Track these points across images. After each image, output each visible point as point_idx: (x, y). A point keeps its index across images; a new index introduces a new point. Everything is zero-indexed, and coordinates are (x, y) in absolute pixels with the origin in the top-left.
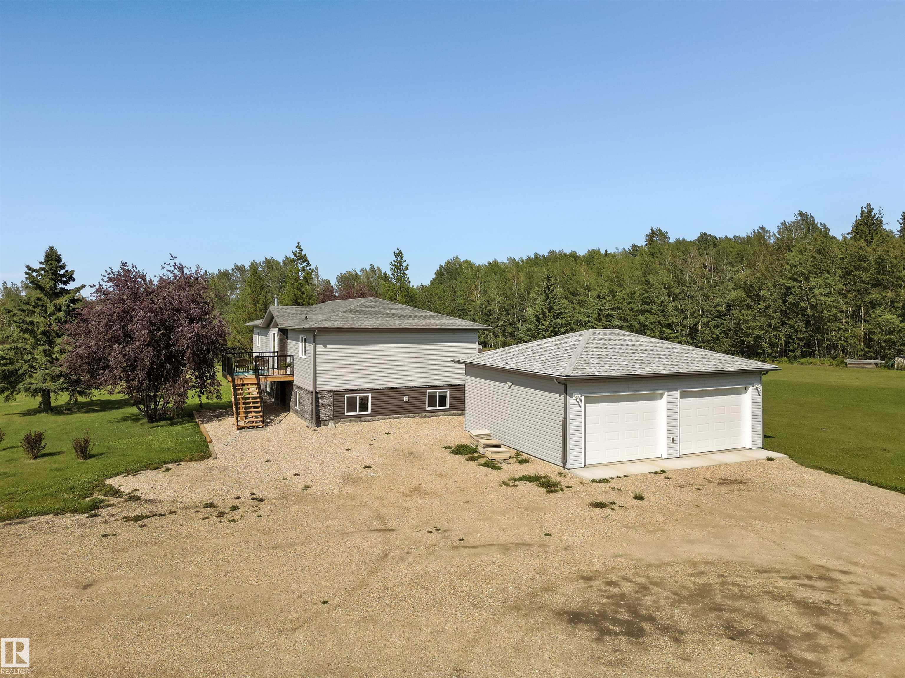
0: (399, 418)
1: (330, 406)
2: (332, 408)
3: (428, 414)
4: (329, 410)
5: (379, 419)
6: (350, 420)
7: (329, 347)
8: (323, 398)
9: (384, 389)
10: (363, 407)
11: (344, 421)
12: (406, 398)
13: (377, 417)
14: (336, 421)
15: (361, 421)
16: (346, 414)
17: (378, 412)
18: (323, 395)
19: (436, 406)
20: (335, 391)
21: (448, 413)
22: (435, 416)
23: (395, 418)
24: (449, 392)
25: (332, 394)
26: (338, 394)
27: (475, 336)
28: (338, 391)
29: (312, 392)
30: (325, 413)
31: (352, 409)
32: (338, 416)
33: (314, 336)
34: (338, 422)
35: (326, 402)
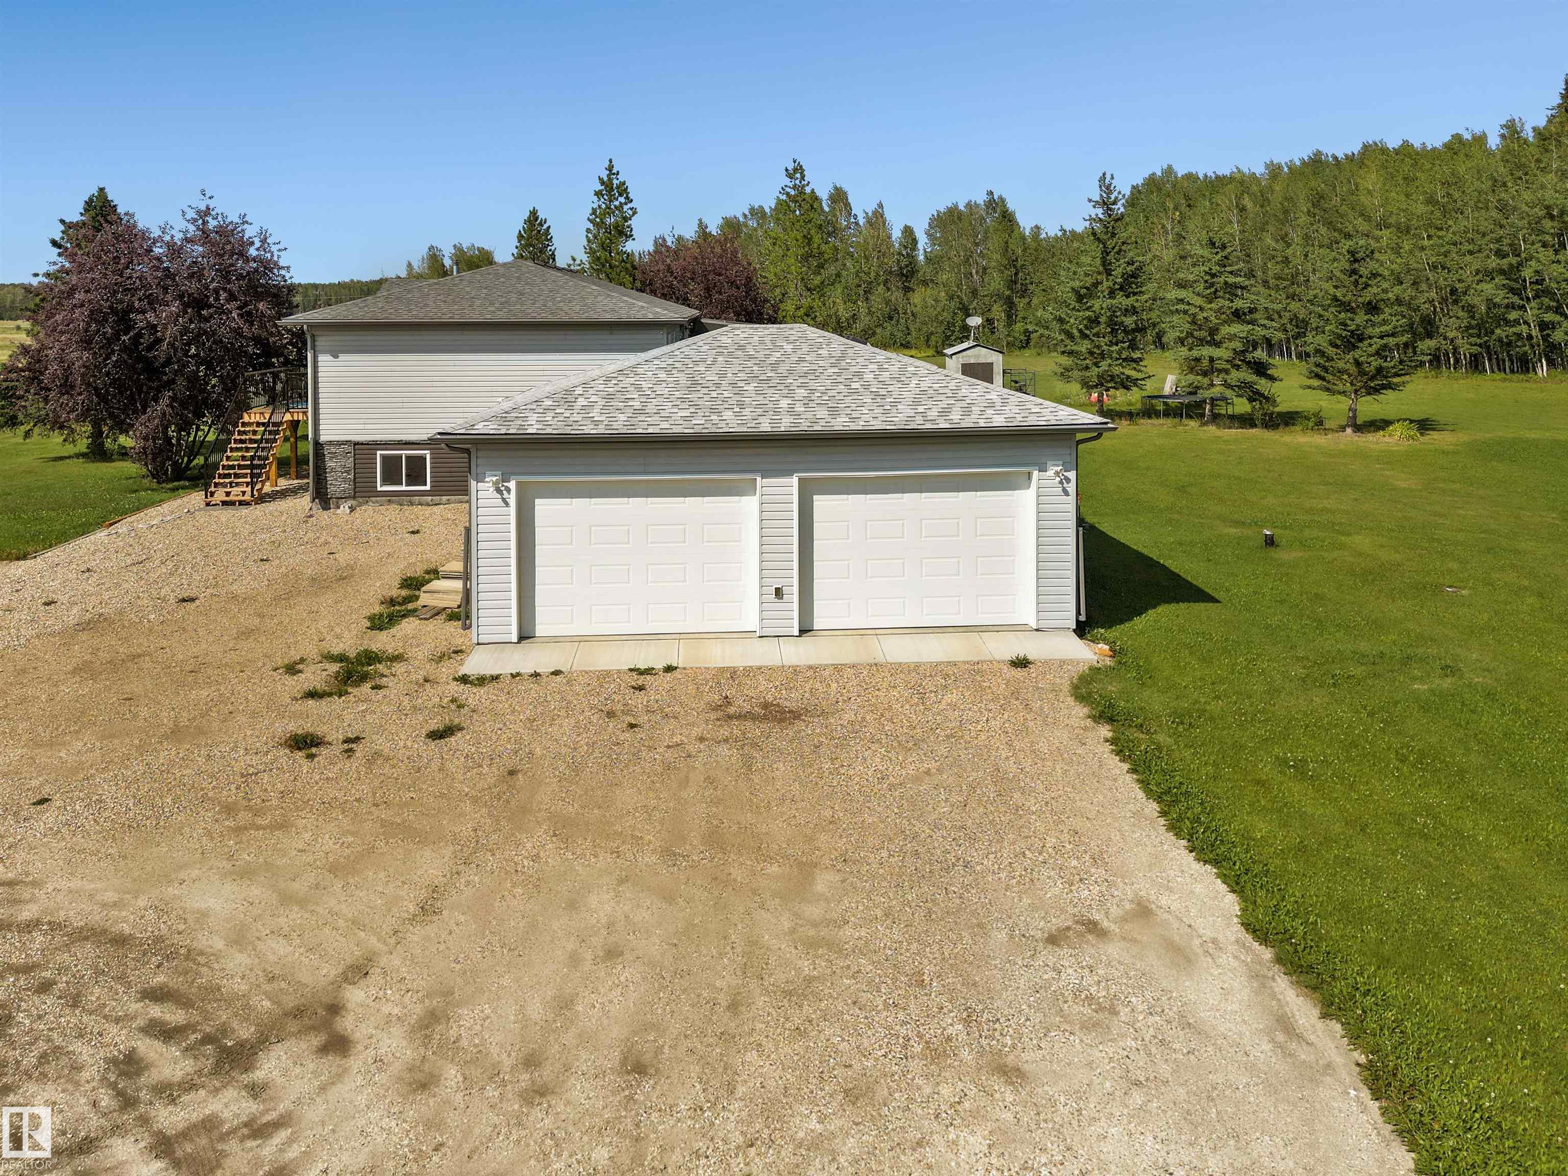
1: (348, 472)
4: (345, 480)
5: (449, 502)
6: (386, 500)
7: (342, 357)
8: (334, 455)
10: (416, 476)
11: (377, 502)
13: (444, 498)
14: (361, 500)
15: (412, 503)
16: (379, 489)
17: (445, 488)
18: (334, 451)
20: (356, 444)
25: (351, 449)
26: (363, 449)
28: (362, 444)
30: (339, 484)
31: (392, 480)
32: (365, 492)
33: (313, 338)
34: (364, 503)
35: (338, 464)
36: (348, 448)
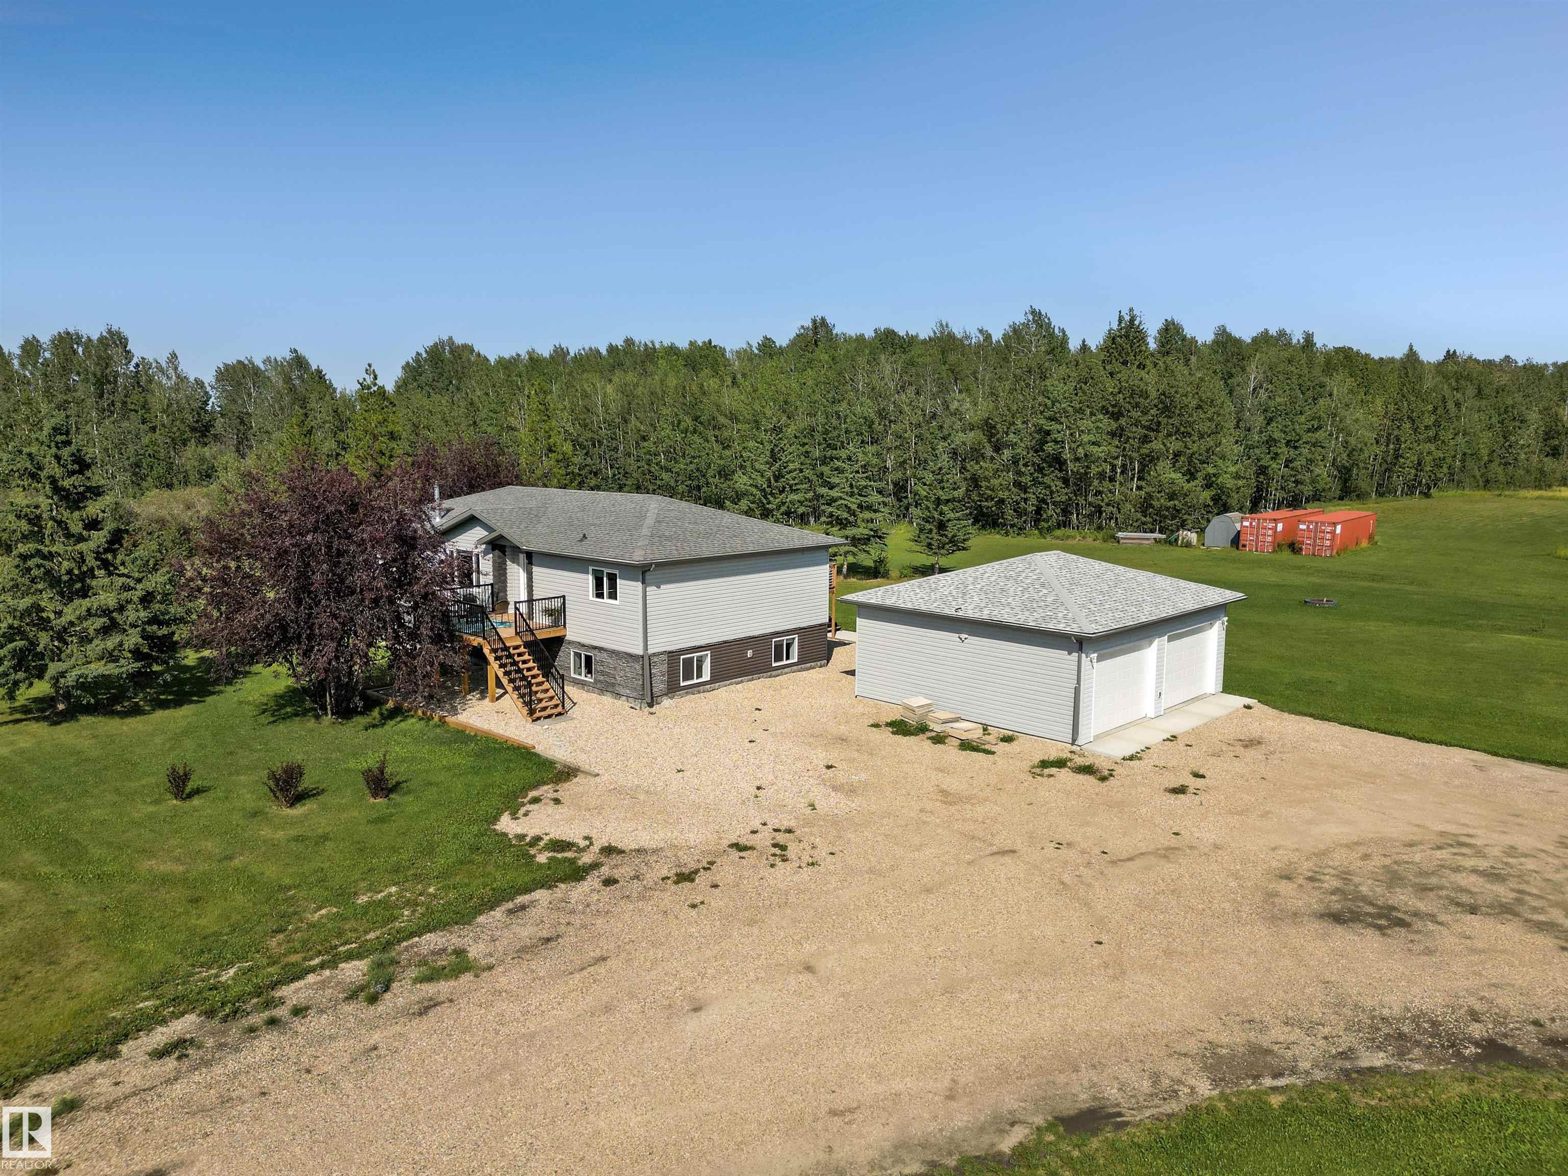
0: (742, 682)
1: (664, 675)
2: (666, 678)
3: (774, 673)
4: (662, 682)
5: (719, 688)
6: (686, 693)
7: (661, 587)
8: (656, 664)
9: (725, 642)
10: (700, 671)
11: (679, 695)
12: (750, 653)
13: (717, 685)
14: (670, 696)
15: (699, 692)
16: (681, 684)
17: (720, 676)
18: (656, 660)
19: (782, 660)
20: (670, 652)
21: (795, 668)
22: (782, 674)
23: (737, 683)
24: (796, 641)
26: (673, 656)
27: (825, 555)
28: (673, 652)
29: (642, 657)
30: (660, 686)
31: (688, 676)
32: (673, 689)
33: (644, 573)
34: (672, 698)
35: (660, 670)
36: (665, 657)
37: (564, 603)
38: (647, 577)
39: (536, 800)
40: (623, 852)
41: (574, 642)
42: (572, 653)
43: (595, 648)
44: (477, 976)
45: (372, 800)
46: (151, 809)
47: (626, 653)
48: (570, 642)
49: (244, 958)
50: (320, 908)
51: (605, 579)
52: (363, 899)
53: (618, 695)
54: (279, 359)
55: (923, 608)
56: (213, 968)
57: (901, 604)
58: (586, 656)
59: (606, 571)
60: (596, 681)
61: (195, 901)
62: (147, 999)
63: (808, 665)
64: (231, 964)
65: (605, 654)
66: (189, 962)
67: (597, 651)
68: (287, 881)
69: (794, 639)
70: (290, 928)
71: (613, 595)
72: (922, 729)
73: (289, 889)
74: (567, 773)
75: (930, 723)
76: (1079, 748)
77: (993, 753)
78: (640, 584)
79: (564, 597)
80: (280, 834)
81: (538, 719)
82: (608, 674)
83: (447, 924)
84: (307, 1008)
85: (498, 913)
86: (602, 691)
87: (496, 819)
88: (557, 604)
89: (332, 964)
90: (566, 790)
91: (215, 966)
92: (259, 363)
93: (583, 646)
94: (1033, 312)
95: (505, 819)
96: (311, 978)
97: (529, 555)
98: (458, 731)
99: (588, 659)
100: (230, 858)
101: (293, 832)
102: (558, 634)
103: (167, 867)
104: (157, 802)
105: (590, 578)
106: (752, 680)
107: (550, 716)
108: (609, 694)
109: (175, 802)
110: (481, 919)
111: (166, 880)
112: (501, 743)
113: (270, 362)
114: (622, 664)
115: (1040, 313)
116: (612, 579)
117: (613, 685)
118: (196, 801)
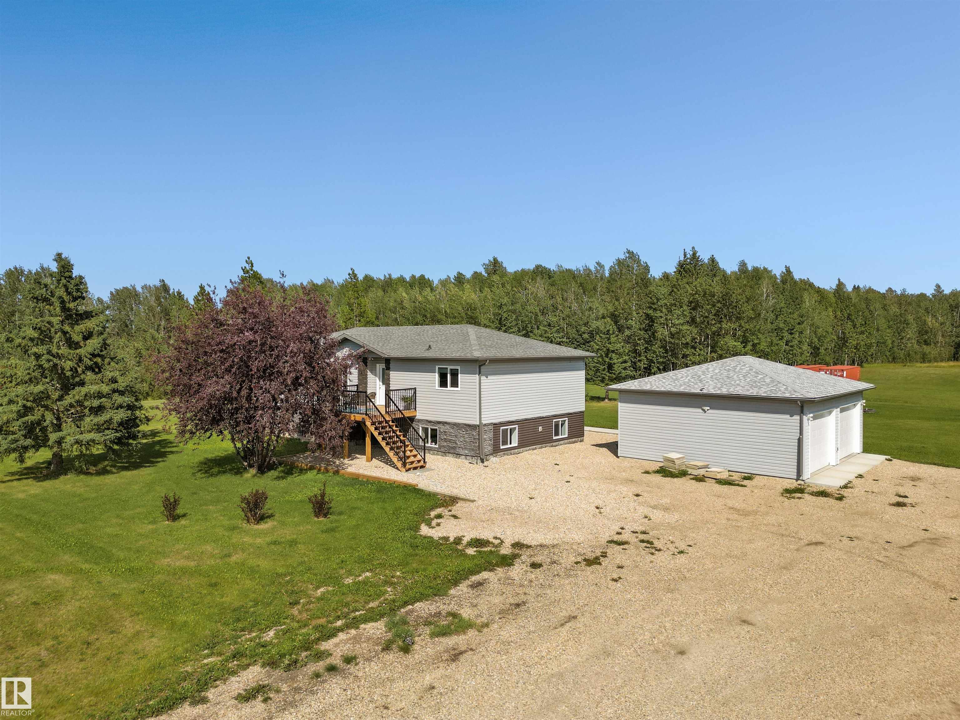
0: (536, 449)
1: (491, 440)
2: (492, 442)
3: (554, 444)
4: (490, 445)
5: (523, 451)
6: (504, 454)
7: (490, 377)
8: (486, 432)
9: (526, 420)
11: (500, 455)
12: (540, 429)
13: (521, 449)
14: (494, 455)
15: (511, 454)
16: (501, 447)
18: (486, 429)
19: (559, 435)
20: (494, 424)
21: (566, 441)
22: (558, 445)
23: (533, 450)
24: (567, 422)
27: (582, 364)
28: (496, 424)
29: (477, 427)
30: (488, 447)
31: (505, 443)
32: (496, 450)
33: (480, 366)
34: (496, 456)
35: (488, 436)
36: (491, 427)
37: (415, 393)
38: (482, 370)
39: (439, 516)
40: (530, 546)
41: (422, 420)
42: (421, 428)
43: (439, 423)
44: (480, 631)
45: (316, 519)
46: (150, 527)
47: (466, 425)
48: (419, 421)
49: (279, 623)
50: (318, 588)
51: (449, 375)
52: (349, 581)
53: (458, 455)
54: (151, 286)
55: (675, 390)
56: (253, 632)
57: (655, 388)
58: (432, 430)
59: (449, 367)
60: (440, 447)
61: (214, 585)
62: (208, 656)
63: (574, 440)
64: (268, 628)
65: (448, 427)
66: (230, 628)
67: (440, 426)
68: (281, 570)
69: (565, 421)
70: (302, 601)
71: (455, 384)
72: (683, 474)
73: (285, 575)
74: (453, 500)
75: (688, 470)
76: (803, 483)
77: (745, 486)
78: (477, 375)
79: (415, 389)
80: (259, 541)
81: (409, 469)
82: (450, 441)
83: (428, 596)
84: (355, 658)
85: (463, 587)
86: (445, 453)
87: (417, 529)
88: (410, 394)
89: (355, 623)
90: (457, 509)
91: (255, 629)
92: (139, 289)
93: (430, 422)
94: (629, 252)
95: (424, 530)
96: (342, 636)
97: (388, 362)
98: (353, 479)
99: (434, 431)
100: (229, 556)
101: (268, 539)
102: (412, 415)
103: (181, 563)
104: (154, 522)
105: (437, 376)
106: (542, 448)
107: (415, 468)
108: (450, 455)
109: (167, 522)
110: (452, 592)
111: (184, 571)
112: (390, 484)
113: (146, 288)
114: (462, 432)
115: (633, 253)
116: (455, 374)
117: (454, 448)
118: (183, 522)
